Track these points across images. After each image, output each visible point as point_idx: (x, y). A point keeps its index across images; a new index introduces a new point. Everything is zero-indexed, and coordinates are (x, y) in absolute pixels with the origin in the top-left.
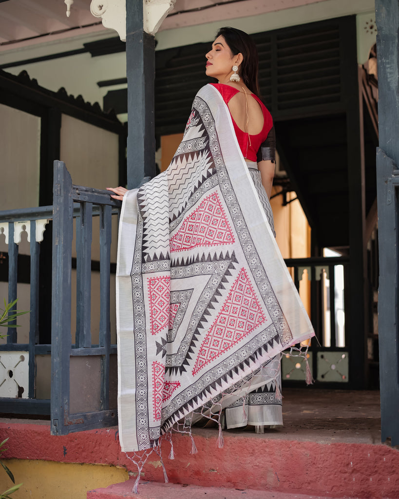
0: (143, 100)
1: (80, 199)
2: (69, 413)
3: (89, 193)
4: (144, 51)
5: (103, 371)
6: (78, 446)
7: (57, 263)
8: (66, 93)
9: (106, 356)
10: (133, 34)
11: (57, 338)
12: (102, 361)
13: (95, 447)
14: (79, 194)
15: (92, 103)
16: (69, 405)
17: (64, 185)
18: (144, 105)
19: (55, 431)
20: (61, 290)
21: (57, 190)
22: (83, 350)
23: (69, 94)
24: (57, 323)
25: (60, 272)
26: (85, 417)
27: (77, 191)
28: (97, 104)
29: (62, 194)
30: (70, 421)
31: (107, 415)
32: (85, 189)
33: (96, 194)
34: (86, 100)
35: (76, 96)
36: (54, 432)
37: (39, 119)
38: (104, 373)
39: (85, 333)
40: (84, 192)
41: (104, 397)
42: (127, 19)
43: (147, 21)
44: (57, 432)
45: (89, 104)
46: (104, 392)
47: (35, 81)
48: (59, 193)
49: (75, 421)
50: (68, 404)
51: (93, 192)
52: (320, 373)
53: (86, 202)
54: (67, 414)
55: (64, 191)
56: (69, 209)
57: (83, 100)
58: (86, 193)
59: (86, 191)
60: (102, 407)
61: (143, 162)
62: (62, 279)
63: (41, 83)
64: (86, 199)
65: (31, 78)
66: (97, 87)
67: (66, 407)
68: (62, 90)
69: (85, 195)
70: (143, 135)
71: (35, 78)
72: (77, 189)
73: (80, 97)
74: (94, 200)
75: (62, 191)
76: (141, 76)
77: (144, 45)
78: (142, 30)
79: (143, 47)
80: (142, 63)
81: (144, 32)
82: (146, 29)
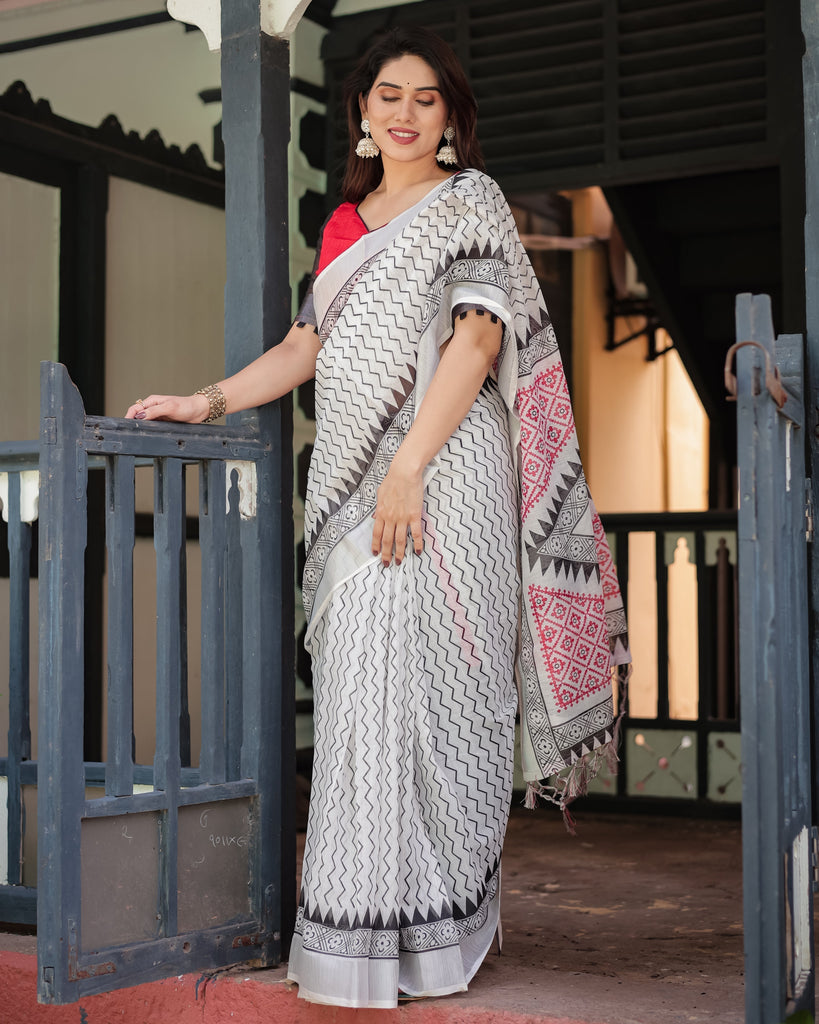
1: (103, 450)
2: (79, 953)
3: (127, 433)
4: (262, 80)
5: (164, 846)
6: (114, 1009)
7: (49, 603)
8: (119, 126)
9: (170, 811)
10: (238, 39)
11: (50, 778)
12: (160, 822)
13: (150, 1013)
14: (101, 438)
15: (184, 148)
16: (79, 935)
17: (64, 421)
18: (263, 209)
19: (48, 995)
20: (59, 668)
21: (49, 432)
22: (113, 803)
23: (126, 129)
24: (50, 745)
25: (57, 626)
26: (119, 957)
27: (97, 432)
28: (195, 149)
29: (60, 442)
30: (84, 969)
31: (172, 949)
32: (116, 425)
33: (143, 434)
34: (168, 142)
35: (143, 135)
36: (44, 996)
37: (55, 194)
38: (164, 851)
39: (118, 763)
40: (114, 432)
41: (164, 907)
42: (224, 1)
43: (269, 6)
44: (52, 996)
45: (175, 148)
46: (165, 895)
47: (44, 104)
48: (53, 437)
49: (93, 970)
50: (78, 931)
51: (135, 429)
52: (715, 781)
53: (117, 454)
54: (75, 955)
55: (64, 431)
56: (78, 475)
57: (161, 142)
58: (119, 433)
59: (119, 429)
60: (161, 931)
62: (59, 640)
63: (59, 109)
64: (120, 447)
65: (35, 97)
66: (199, 102)
67: (73, 939)
68: (111, 121)
69: (116, 438)
70: (260, 280)
71: (46, 96)
72: (97, 426)
73: (154, 134)
74: (137, 449)
75: (60, 434)
76: (256, 139)
77: (262, 66)
78: (257, 28)
79: (259, 72)
80: (258, 109)
81: (262, 33)
82: (268, 27)
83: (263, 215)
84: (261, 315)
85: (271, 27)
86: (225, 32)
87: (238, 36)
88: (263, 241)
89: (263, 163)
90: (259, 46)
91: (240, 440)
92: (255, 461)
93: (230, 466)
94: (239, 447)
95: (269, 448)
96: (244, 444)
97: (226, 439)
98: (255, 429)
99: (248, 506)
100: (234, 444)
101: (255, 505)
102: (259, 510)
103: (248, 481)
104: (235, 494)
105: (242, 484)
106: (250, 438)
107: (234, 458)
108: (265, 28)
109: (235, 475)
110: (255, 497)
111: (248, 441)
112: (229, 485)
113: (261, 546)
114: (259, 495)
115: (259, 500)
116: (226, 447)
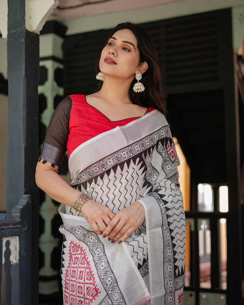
0: (24, 106)
4: (26, 52)
10: (15, 33)
18: (25, 111)
42: (9, 16)
43: (30, 18)
61: (24, 176)
70: (23, 146)
76: (23, 78)
77: (26, 45)
78: (24, 28)
79: (24, 48)
80: (24, 65)
81: (26, 30)
82: (29, 27)
83: (25, 114)
85: (31, 27)
86: (9, 29)
87: (15, 31)
88: (25, 127)
89: (25, 91)
90: (25, 36)
91: (11, 226)
92: (18, 236)
93: (5, 240)
94: (10, 230)
95: (26, 228)
96: (12, 228)
97: (3, 227)
98: (18, 220)
99: (14, 258)
100: (7, 229)
101: (18, 257)
102: (20, 260)
103: (14, 246)
104: (8, 253)
105: (12, 247)
106: (15, 225)
107: (6, 236)
108: (28, 27)
109: (8, 243)
110: (18, 254)
111: (15, 226)
112: (4, 249)
113: (21, 278)
114: (20, 252)
115: (20, 255)
116: (3, 231)
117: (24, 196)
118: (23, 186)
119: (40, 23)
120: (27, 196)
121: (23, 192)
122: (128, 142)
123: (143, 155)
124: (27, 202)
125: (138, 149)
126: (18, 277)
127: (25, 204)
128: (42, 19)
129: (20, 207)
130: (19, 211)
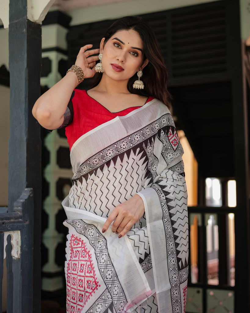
0: (25, 98)
4: (27, 42)
10: (16, 23)
18: (27, 103)
42: (11, 5)
43: (32, 7)
61: (25, 169)
70: (25, 138)
76: (24, 70)
77: (28, 35)
78: (26, 18)
79: (26, 38)
80: (26, 56)
81: (28, 20)
82: (31, 17)
83: (27, 106)
84: (25, 155)
85: (33, 17)
86: (11, 20)
87: (16, 21)
88: (27, 119)
89: (27, 82)
90: (26, 26)
91: (12, 220)
92: (20, 230)
93: (6, 235)
94: (11, 224)
95: (27, 223)
96: (14, 222)
97: (4, 221)
98: (20, 214)
99: (16, 253)
100: (8, 223)
101: (19, 252)
102: (22, 255)
103: (16, 240)
104: (10, 247)
105: (13, 242)
106: (17, 219)
107: (8, 230)
108: (29, 17)
109: (9, 238)
110: (20, 249)
111: (16, 220)
112: (6, 244)
113: (22, 273)
114: (22, 247)
115: (21, 250)
116: (4, 225)
117: (26, 189)
118: (25, 179)
119: (42, 13)
120: (29, 189)
121: (25, 185)
122: (127, 132)
123: (144, 145)
124: (29, 196)
125: (138, 139)
126: (20, 272)
127: (26, 197)
128: (44, 9)
129: (22, 201)
130: (20, 204)
